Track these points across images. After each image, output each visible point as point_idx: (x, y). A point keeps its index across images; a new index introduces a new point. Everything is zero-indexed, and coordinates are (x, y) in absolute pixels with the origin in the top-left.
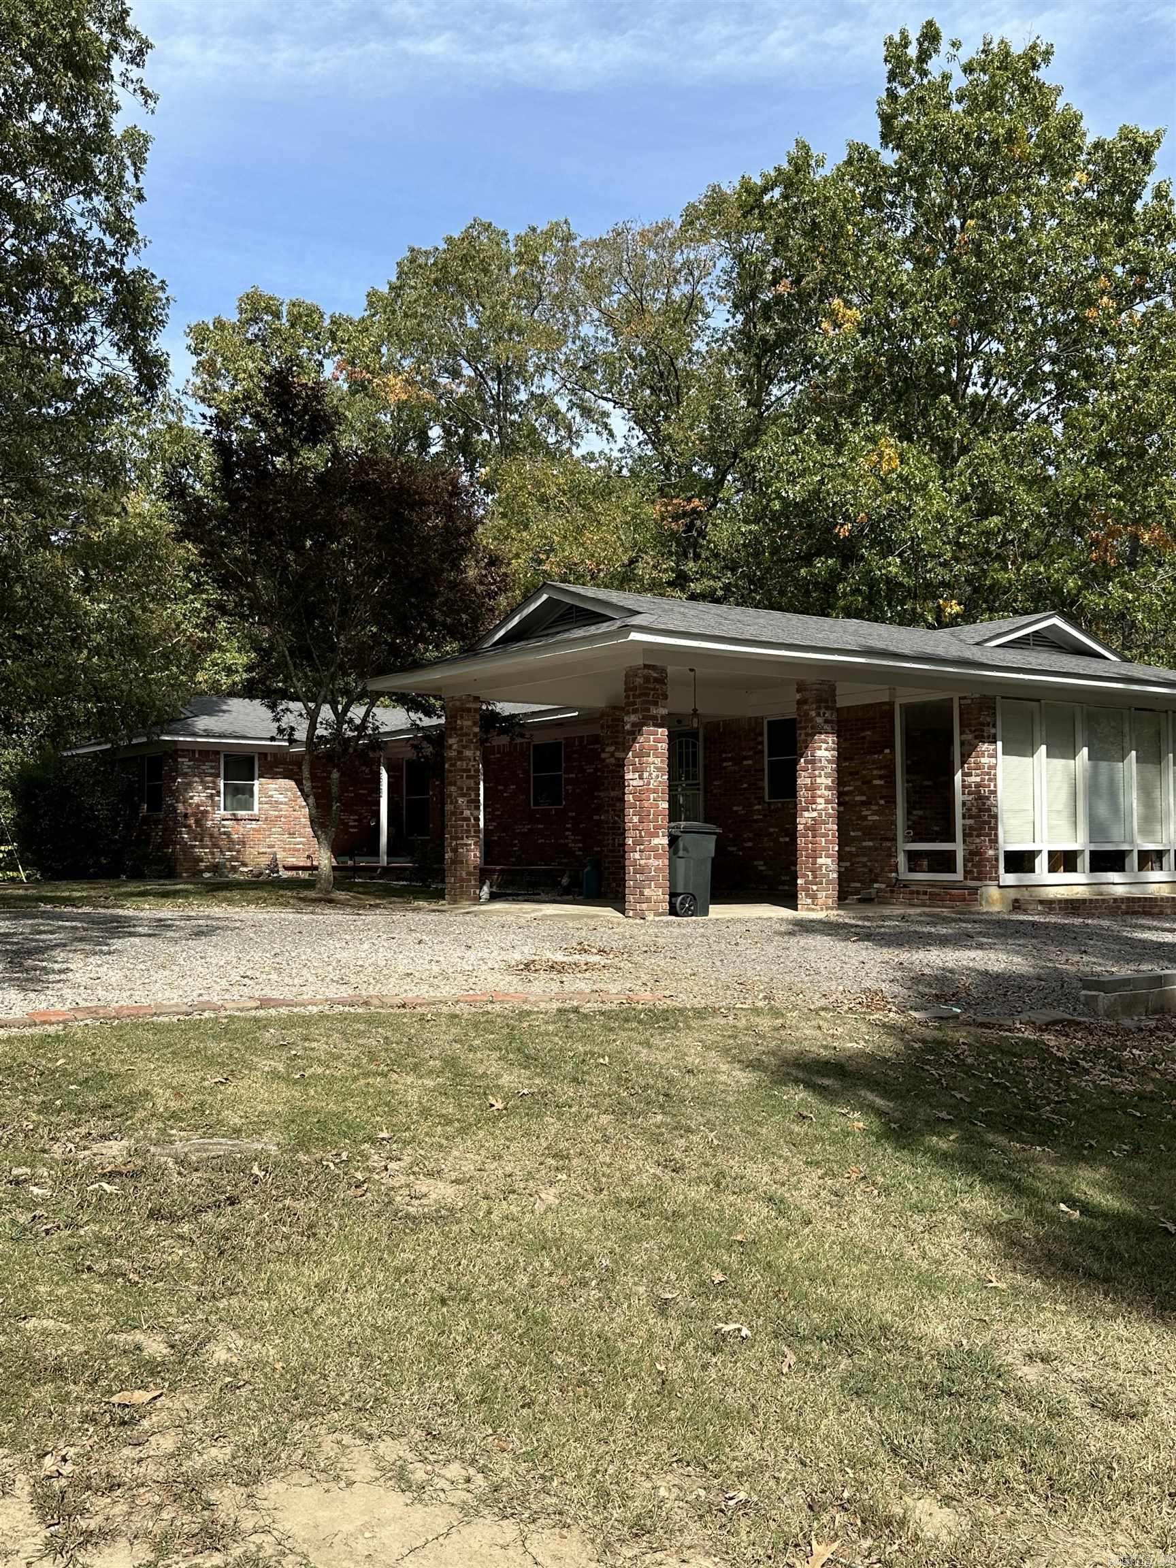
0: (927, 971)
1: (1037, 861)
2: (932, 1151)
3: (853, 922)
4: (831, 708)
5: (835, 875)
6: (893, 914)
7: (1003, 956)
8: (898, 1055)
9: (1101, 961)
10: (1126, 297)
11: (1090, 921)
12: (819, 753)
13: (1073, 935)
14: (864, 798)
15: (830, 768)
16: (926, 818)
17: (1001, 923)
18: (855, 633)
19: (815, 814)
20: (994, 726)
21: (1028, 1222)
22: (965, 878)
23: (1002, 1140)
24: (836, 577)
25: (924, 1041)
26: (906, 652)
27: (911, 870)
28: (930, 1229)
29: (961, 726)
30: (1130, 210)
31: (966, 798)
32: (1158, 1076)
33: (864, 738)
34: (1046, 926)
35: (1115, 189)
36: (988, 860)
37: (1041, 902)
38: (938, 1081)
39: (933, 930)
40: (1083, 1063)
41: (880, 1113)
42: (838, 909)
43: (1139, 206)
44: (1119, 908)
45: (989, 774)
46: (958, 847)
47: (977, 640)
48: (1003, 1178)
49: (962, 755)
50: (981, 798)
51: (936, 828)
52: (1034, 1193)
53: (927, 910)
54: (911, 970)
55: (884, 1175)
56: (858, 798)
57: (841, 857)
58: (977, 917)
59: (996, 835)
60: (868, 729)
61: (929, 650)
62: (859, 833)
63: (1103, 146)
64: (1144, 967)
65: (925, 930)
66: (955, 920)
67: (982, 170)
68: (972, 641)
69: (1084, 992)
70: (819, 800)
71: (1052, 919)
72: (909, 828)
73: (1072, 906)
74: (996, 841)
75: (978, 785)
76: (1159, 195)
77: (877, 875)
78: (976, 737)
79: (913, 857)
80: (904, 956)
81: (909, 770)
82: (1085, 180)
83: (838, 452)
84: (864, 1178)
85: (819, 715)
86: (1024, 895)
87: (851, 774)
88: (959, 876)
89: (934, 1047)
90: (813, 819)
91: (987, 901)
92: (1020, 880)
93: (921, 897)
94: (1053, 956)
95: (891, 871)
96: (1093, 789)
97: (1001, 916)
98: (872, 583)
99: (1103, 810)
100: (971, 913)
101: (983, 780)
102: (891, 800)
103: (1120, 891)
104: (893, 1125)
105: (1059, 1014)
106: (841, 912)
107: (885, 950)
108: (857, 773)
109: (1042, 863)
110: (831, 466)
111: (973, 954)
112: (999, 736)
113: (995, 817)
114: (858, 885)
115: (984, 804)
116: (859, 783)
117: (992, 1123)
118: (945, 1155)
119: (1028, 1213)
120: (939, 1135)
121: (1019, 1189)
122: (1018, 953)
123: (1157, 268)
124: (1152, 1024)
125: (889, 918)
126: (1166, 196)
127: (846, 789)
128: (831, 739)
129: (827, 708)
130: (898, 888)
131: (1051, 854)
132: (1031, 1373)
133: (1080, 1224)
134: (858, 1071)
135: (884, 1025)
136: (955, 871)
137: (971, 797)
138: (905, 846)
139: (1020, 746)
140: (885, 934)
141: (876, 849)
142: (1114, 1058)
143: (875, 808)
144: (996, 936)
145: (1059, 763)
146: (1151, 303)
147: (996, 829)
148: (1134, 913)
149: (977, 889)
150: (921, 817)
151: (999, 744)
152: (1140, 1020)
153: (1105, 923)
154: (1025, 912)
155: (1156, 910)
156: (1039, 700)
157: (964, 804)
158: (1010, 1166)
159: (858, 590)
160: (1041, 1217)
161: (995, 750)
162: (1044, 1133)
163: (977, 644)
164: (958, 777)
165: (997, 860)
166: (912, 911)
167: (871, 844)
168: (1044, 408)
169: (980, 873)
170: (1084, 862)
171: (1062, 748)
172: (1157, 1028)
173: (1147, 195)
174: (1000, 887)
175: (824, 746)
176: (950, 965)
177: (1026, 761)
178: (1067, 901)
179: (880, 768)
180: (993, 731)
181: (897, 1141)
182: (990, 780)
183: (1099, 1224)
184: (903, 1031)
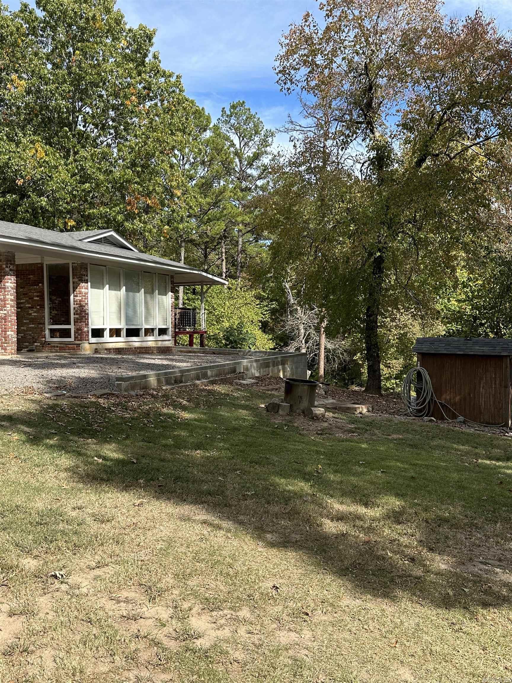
0: (54, 378)
1: (105, 333)
2: (46, 445)
3: (24, 360)
4: (14, 264)
5: (16, 339)
6: (42, 356)
7: (87, 371)
8: (36, 410)
9: (125, 371)
10: (142, 99)
11: (125, 356)
12: (7, 284)
13: (116, 362)
14: (30, 305)
15: (13, 291)
16: (58, 315)
17: (88, 358)
18: (25, 232)
19: (5, 312)
20: (87, 276)
21: (81, 465)
22: (75, 340)
23: (76, 438)
24: (17, 204)
25: (48, 405)
26: (47, 241)
27: (51, 337)
28: (41, 472)
29: (73, 275)
30: (144, 62)
31: (75, 306)
32: (140, 411)
33: (30, 278)
34: (106, 359)
35: (137, 51)
36: (85, 332)
37: (106, 349)
38: (52, 419)
39: (59, 362)
40: (113, 408)
41: (25, 433)
42: (17, 354)
43: (147, 60)
44: (137, 351)
45: (85, 296)
46: (72, 327)
47: (80, 238)
48: (74, 451)
49: (74, 288)
50: (81, 306)
51: (63, 319)
52: (85, 455)
53: (58, 354)
54: (47, 378)
55: (24, 455)
56: (27, 305)
57: (18, 332)
58: (79, 356)
59: (88, 322)
60: (32, 275)
61: (58, 241)
62: (28, 321)
63: (132, 31)
64: (141, 372)
65: (56, 362)
66: (70, 358)
67: (83, 30)
68: (76, 239)
69: (116, 382)
70: (8, 306)
71: (110, 356)
72: (51, 319)
73: (119, 351)
74: (88, 325)
75: (80, 301)
76: (155, 57)
77: (36, 340)
78: (79, 280)
79: (51, 331)
80: (45, 372)
81: (51, 294)
82: (126, 44)
83: (17, 146)
84: (16, 457)
85: (7, 267)
86: (100, 346)
87: (24, 294)
88: (72, 339)
89: (53, 407)
90: (5, 314)
91: (84, 349)
92: (98, 340)
93: (56, 348)
94: (107, 370)
95: (42, 338)
96: (127, 304)
97: (89, 356)
98: (34, 209)
99: (130, 312)
100: (77, 354)
101: (82, 299)
102: (42, 307)
103: (137, 345)
104: (31, 437)
105: (107, 391)
106: (19, 356)
107: (36, 370)
108: (26, 294)
109: (107, 333)
110: (14, 152)
111: (74, 370)
112: (89, 280)
113: (88, 314)
114: (28, 344)
115: (83, 309)
116: (27, 299)
117: (72, 432)
118: (51, 446)
119: (82, 462)
120: (50, 439)
121: (79, 454)
122: (93, 369)
123: (154, 88)
124: (142, 393)
125: (40, 358)
126: (158, 58)
127: (22, 301)
128: (13, 279)
129: (11, 264)
130: (45, 344)
131: (111, 330)
132: (74, 514)
133: (102, 463)
134: (18, 418)
135: (32, 400)
136: (70, 337)
137: (77, 306)
138: (48, 326)
139: (98, 284)
140: (38, 364)
141: (36, 328)
142: (124, 406)
143: (35, 310)
144: (86, 363)
145: (113, 292)
146: (153, 102)
147: (88, 319)
148: (142, 353)
149: (79, 344)
150: (56, 314)
151: (89, 283)
152: (137, 392)
153: (130, 357)
154: (100, 353)
155: (150, 352)
156: (105, 266)
157: (74, 308)
158: (78, 447)
159: (27, 211)
160: (86, 463)
161: (88, 286)
162: (93, 434)
163: (80, 240)
164: (72, 297)
165: (88, 332)
166: (51, 354)
167: (33, 326)
168: (110, 140)
169: (81, 338)
170: (124, 333)
171: (116, 287)
172: (144, 394)
173: (150, 56)
174: (89, 343)
175: (10, 281)
176: (64, 375)
177: (100, 291)
178: (116, 349)
179: (38, 292)
180: (86, 278)
181: (32, 442)
182: (85, 299)
183: (108, 463)
184: (40, 402)
